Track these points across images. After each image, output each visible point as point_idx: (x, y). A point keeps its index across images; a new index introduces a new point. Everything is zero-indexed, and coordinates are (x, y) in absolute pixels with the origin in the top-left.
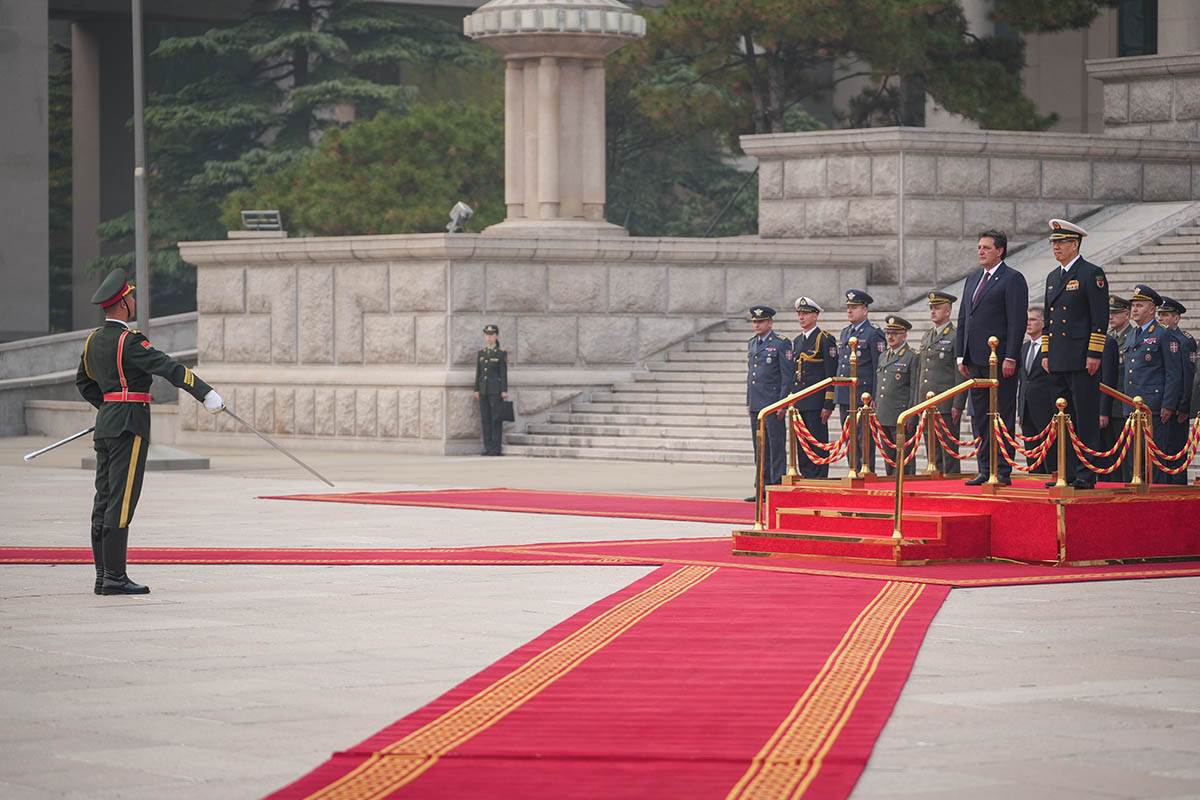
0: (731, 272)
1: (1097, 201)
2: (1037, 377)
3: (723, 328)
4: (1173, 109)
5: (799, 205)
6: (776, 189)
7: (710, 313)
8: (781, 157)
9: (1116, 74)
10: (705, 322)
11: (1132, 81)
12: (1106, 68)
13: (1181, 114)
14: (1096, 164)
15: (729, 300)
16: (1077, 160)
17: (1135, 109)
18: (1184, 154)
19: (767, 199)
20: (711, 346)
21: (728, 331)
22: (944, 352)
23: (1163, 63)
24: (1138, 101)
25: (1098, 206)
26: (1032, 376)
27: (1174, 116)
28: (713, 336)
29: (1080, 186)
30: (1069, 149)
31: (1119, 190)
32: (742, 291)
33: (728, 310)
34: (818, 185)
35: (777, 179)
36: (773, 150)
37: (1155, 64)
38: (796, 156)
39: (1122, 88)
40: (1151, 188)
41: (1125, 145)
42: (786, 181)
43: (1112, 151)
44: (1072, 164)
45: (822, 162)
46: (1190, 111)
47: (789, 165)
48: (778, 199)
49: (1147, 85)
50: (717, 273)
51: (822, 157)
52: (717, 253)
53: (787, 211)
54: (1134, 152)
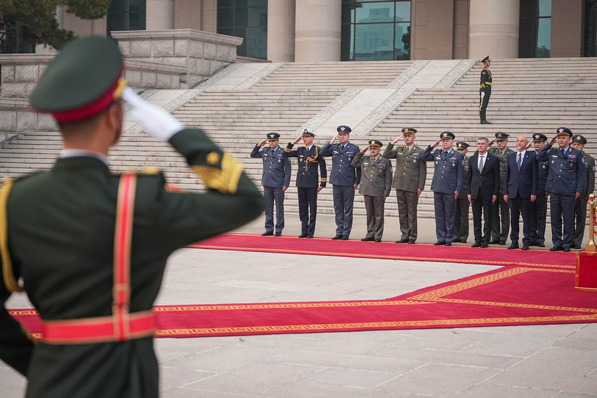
0: (20, 113)
1: (142, 88)
2: (486, 174)
3: (15, 138)
4: (152, 53)
5: (24, 85)
6: (11, 78)
7: (11, 131)
8: (14, 64)
9: (125, 37)
10: (10, 135)
11: (132, 40)
12: (120, 34)
13: (156, 54)
14: (142, 73)
15: (18, 126)
16: (136, 70)
17: (134, 51)
18: (170, 70)
19: (5, 82)
20: (11, 146)
21: (18, 139)
22: (416, 159)
23: (148, 34)
24: (135, 48)
25: (143, 90)
26: (483, 174)
27: (152, 55)
28: (13, 142)
29: (138, 81)
30: (135, 66)
31: (150, 84)
32: (23, 122)
33: (18, 130)
34: (34, 77)
35: (12, 73)
36: (11, 61)
37: (145, 34)
38: (22, 64)
39: (128, 43)
40: (160, 84)
41: (152, 65)
42: (17, 75)
43: (148, 67)
44: (135, 72)
45: (37, 67)
46: (160, 53)
47: (18, 68)
48: (12, 82)
49: (139, 42)
50: (14, 113)
51: (36, 65)
52: (15, 104)
53: (18, 87)
54: (155, 68)
